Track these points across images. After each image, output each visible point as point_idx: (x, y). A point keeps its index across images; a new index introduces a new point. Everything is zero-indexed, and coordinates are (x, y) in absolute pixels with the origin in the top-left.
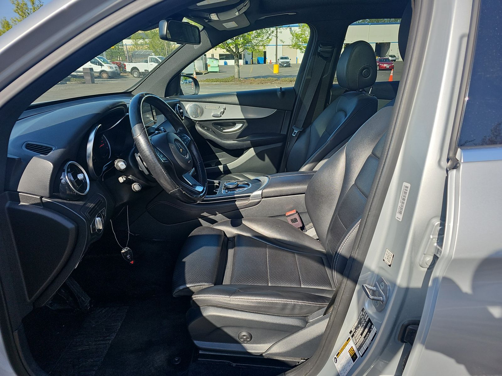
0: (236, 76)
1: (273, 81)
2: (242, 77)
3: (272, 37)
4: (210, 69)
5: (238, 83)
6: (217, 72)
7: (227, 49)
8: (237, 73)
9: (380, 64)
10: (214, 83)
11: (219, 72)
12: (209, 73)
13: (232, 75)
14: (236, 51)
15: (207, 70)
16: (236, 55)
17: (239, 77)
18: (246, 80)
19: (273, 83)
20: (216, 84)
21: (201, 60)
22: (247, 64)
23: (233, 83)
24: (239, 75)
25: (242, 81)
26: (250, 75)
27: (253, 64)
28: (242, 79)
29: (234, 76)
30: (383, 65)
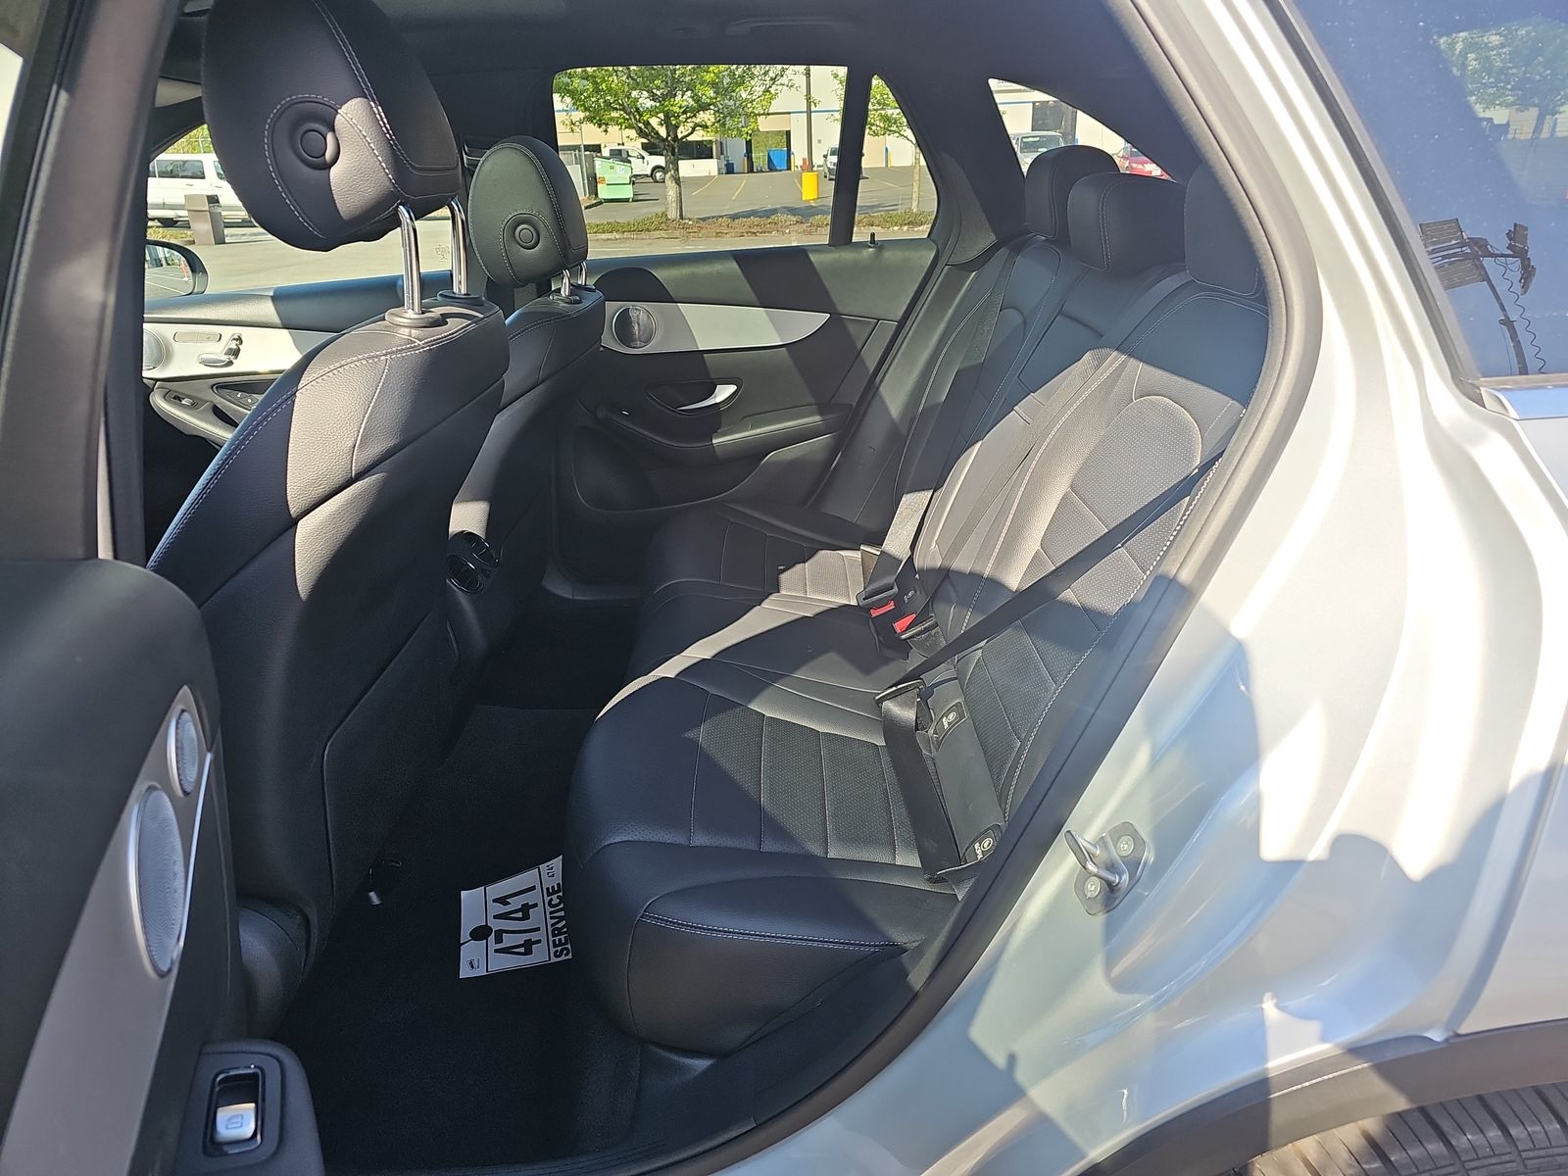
0: (673, 214)
1: (787, 227)
2: (690, 217)
3: (780, 87)
4: (604, 192)
5: (678, 235)
6: (627, 200)
7: (640, 128)
8: (674, 205)
9: (1134, 165)
10: (603, 236)
11: (633, 201)
12: (600, 203)
13: (660, 210)
14: (668, 135)
15: (597, 194)
16: (668, 146)
17: (681, 215)
18: (702, 224)
19: (787, 231)
20: (608, 239)
21: (576, 164)
22: (733, 173)
23: (663, 234)
24: (681, 208)
25: (691, 226)
26: (726, 207)
27: (751, 170)
28: (690, 223)
29: (664, 214)
30: (1140, 166)
